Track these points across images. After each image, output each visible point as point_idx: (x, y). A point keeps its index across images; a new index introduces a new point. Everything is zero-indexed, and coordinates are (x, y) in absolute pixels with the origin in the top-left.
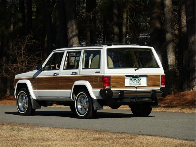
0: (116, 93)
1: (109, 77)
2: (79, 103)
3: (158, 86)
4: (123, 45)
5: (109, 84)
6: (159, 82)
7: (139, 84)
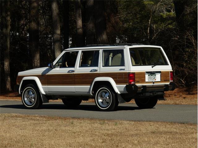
0: (140, 87)
1: (134, 74)
2: (99, 97)
3: (169, 81)
4: (139, 45)
5: (134, 80)
6: (169, 78)
7: (154, 79)
